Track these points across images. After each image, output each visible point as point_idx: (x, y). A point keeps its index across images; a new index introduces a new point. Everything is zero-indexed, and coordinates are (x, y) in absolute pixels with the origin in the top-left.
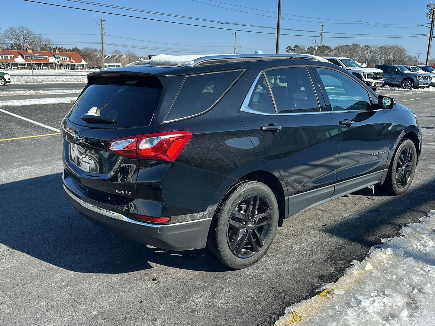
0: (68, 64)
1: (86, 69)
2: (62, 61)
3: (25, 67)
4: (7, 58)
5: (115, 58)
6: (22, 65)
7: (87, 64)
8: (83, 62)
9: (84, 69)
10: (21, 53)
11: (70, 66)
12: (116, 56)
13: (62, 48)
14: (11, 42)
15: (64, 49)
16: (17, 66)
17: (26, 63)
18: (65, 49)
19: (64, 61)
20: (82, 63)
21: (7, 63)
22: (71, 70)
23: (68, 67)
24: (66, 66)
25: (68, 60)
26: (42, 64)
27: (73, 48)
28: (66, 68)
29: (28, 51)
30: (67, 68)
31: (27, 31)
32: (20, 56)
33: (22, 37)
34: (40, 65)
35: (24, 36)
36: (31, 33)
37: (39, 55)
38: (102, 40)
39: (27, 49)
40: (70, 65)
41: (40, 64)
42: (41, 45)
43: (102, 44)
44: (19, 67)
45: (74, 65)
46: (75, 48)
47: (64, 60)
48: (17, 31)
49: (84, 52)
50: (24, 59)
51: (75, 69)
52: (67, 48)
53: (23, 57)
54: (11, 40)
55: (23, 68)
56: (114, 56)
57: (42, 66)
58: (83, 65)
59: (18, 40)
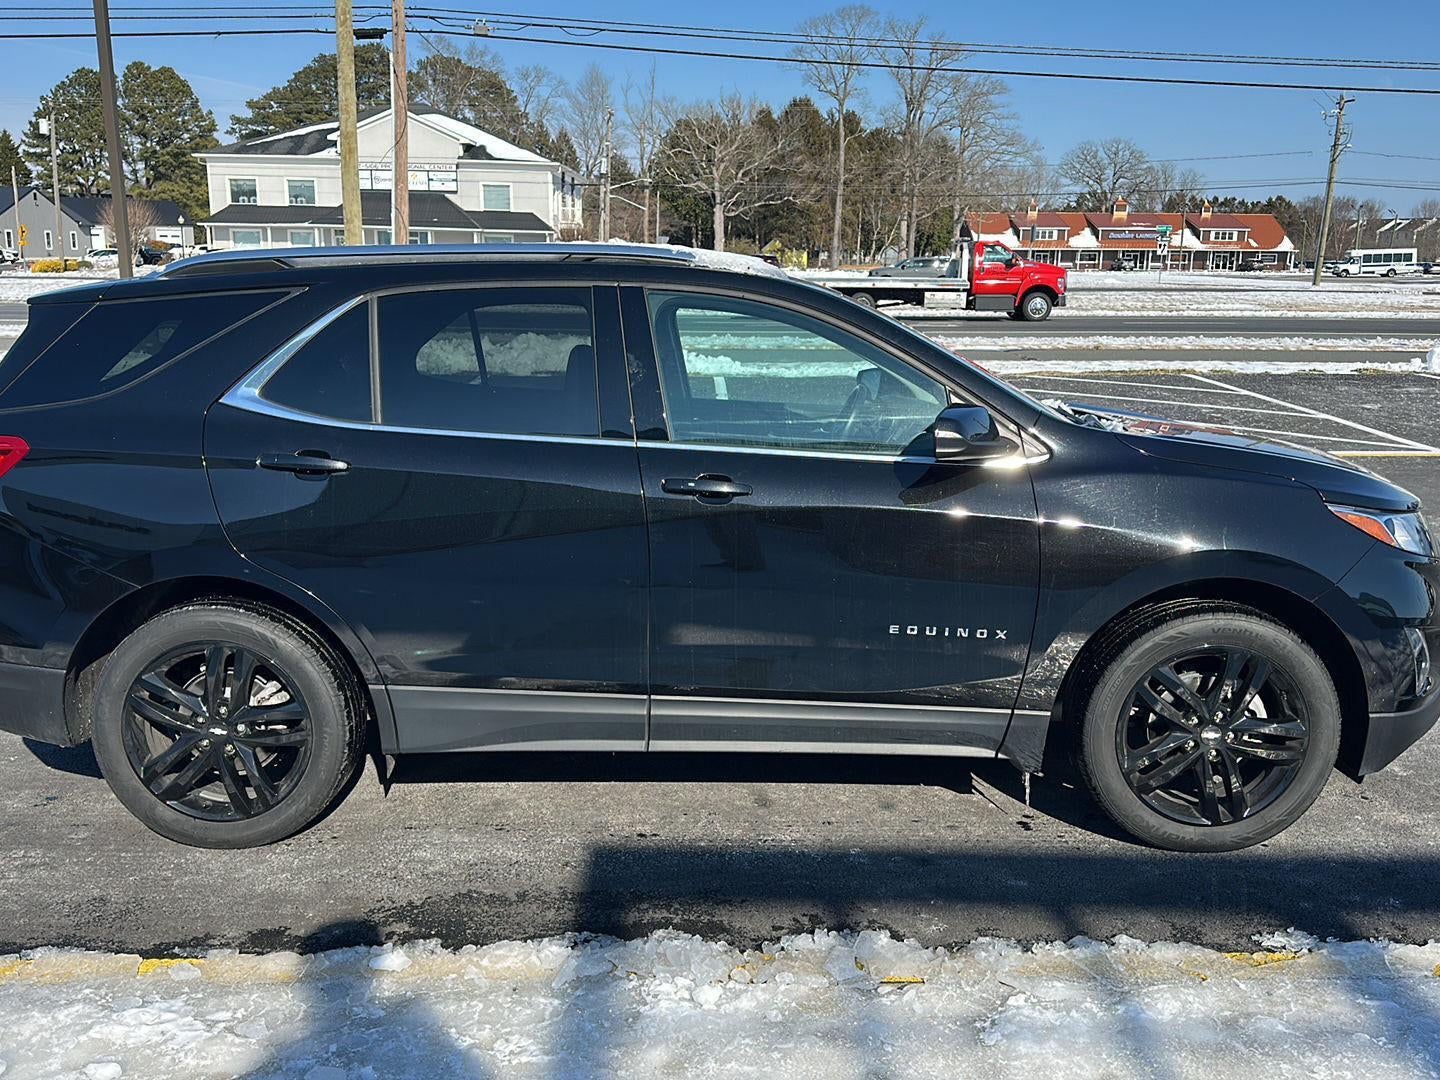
0: (1232, 253)
1: (1292, 269)
2: (1214, 243)
3: (1097, 262)
4: (1051, 236)
5: (1419, 229)
6: (1090, 255)
7: (1297, 251)
8: (1286, 245)
9: (1285, 268)
10: (1093, 221)
11: (1238, 260)
12: (1422, 221)
13: (1234, 199)
14: (1078, 189)
15: (1239, 203)
16: (1073, 260)
17: (1099, 252)
18: (1242, 203)
19: (1222, 243)
20: (1280, 248)
21: (1047, 251)
22: (1238, 273)
23: (1231, 263)
24: (1225, 260)
25: (1235, 238)
26: (1148, 252)
27: (1270, 199)
28: (1224, 267)
29: (1115, 213)
30: (1228, 265)
31: (1127, 153)
32: (1087, 231)
33: (1109, 172)
34: (1140, 259)
35: (1118, 168)
36: (1137, 157)
37: (1145, 226)
38: (1331, 170)
39: (1112, 207)
40: (1238, 256)
41: (1142, 253)
42: (1167, 193)
43: (1329, 183)
44: (1078, 262)
45: (1253, 254)
46: (1279, 198)
47: (1220, 240)
48: (1101, 154)
49: (1305, 212)
50: (1097, 238)
51: (1252, 269)
52: (1249, 201)
53: (1095, 233)
54: (1076, 180)
55: (1090, 266)
56: (1415, 223)
57: (1148, 259)
58: (1283, 255)
59: (1099, 181)
